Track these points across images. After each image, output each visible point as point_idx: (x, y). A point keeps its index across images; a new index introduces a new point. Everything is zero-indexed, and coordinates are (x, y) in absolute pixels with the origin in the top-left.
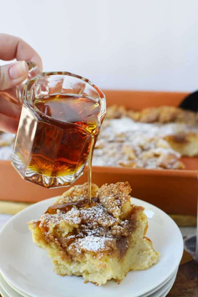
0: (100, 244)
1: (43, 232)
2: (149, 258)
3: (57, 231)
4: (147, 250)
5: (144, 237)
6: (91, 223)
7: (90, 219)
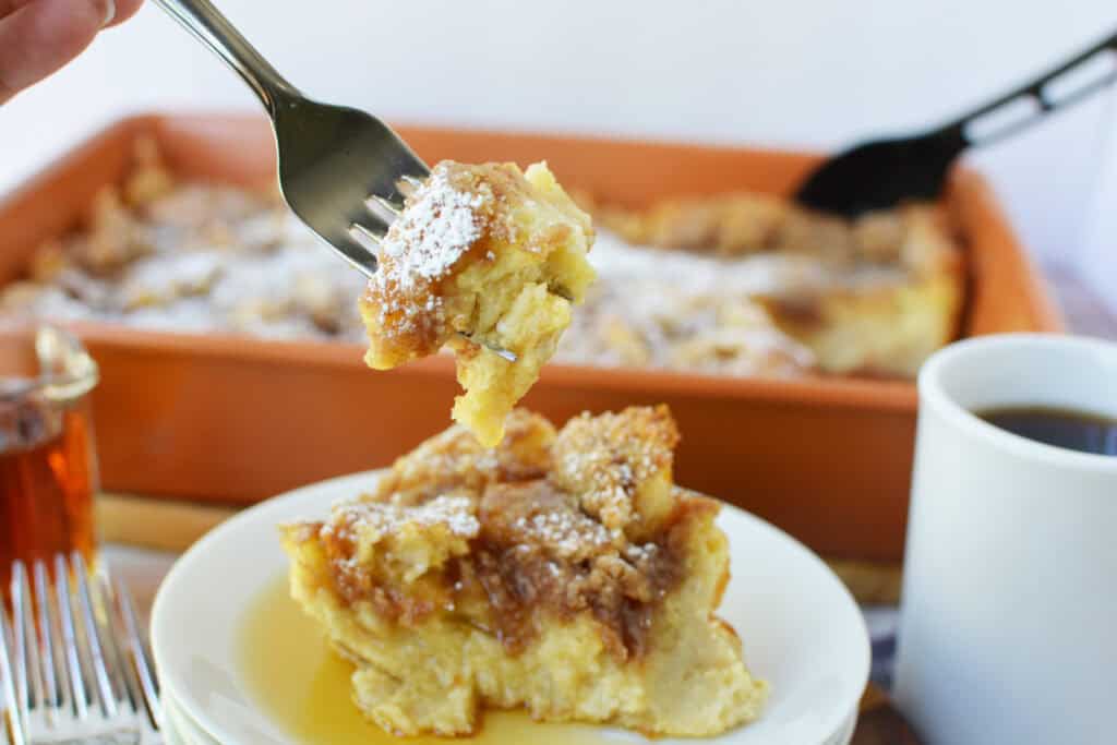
1: (333, 559)
2: (724, 696)
3: (384, 559)
4: (722, 664)
5: (712, 618)
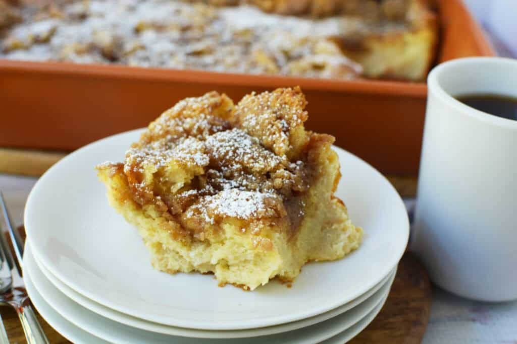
0: (255, 204)
1: (132, 183)
2: (343, 237)
3: (160, 181)
4: (340, 221)
5: (333, 198)
6: (230, 166)
7: (228, 157)
